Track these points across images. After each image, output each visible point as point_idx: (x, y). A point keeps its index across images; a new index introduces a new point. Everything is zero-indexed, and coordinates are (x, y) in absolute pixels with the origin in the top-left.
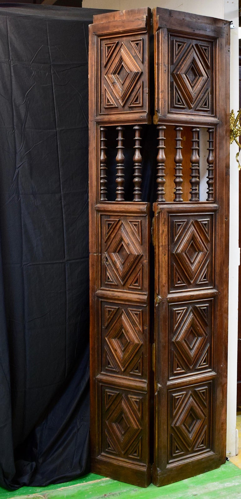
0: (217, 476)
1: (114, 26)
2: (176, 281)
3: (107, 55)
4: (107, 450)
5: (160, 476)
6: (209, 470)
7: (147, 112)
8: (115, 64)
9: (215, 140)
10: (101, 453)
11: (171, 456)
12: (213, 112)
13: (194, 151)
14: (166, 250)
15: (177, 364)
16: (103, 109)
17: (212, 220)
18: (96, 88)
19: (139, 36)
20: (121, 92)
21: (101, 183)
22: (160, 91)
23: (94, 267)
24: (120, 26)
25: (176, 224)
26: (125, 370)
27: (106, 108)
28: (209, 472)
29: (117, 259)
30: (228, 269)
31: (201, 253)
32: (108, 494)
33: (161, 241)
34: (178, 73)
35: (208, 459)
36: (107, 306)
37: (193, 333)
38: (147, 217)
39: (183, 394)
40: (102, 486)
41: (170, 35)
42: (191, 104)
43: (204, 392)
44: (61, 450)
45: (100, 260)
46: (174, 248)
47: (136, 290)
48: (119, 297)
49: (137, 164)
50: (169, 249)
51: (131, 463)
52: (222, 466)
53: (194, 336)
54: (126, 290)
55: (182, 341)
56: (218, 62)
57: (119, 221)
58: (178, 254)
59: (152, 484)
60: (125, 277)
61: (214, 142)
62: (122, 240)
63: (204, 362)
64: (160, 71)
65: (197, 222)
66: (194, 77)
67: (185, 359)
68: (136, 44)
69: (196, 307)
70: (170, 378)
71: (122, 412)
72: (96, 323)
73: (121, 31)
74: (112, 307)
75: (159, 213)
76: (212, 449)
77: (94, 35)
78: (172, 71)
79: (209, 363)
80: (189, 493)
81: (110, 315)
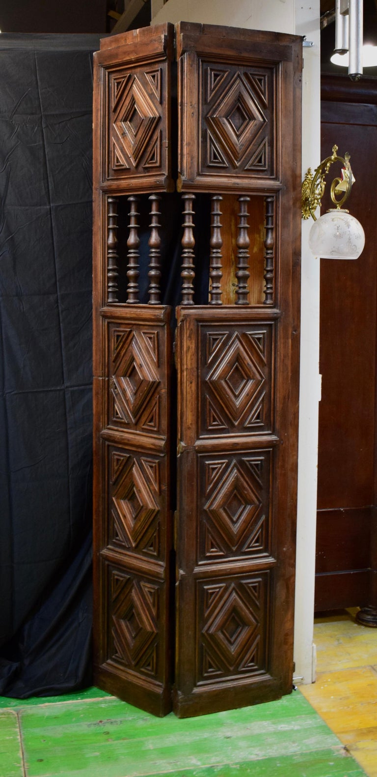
0: (271, 712)
1: (125, 53)
2: (210, 422)
3: (116, 94)
4: (114, 657)
5: (181, 702)
6: (261, 701)
7: (166, 174)
8: (125, 107)
9: (276, 213)
10: (107, 660)
11: (200, 675)
12: (272, 172)
13: (242, 230)
14: (193, 375)
15: (212, 544)
16: (111, 172)
17: (270, 333)
18: (103, 142)
19: (157, 66)
20: (132, 146)
21: (108, 278)
22: (185, 143)
23: (99, 396)
24: (132, 52)
25: (210, 338)
26: (137, 546)
27: (115, 170)
28: (262, 705)
29: (127, 387)
30: (297, 406)
31: (252, 381)
32: (105, 721)
33: (185, 362)
34: (215, 116)
35: (261, 686)
36: (114, 452)
37: (239, 500)
38: (166, 326)
39: (220, 588)
40: (102, 707)
41: (202, 61)
42: (237, 160)
43: (256, 586)
44: (54, 650)
45: (107, 385)
46: (208, 373)
47: (152, 432)
48: (128, 440)
49: (153, 250)
50: (199, 374)
51: (144, 680)
52: (285, 698)
53: (240, 504)
54: (140, 431)
55: (219, 510)
56: (280, 98)
57: (130, 332)
58: (213, 383)
59: (172, 713)
60: (138, 412)
61: (274, 217)
62: (133, 359)
63: (256, 542)
64: (185, 114)
65: (245, 336)
66: (241, 121)
67: (224, 536)
68: (152, 76)
69: (243, 461)
70: (200, 563)
71: (132, 606)
72: (101, 476)
73: (133, 60)
74: (122, 454)
75: (182, 321)
76: (268, 671)
77: (99, 66)
78: (205, 113)
79: (264, 544)
80: (219, 733)
81: (118, 466)
